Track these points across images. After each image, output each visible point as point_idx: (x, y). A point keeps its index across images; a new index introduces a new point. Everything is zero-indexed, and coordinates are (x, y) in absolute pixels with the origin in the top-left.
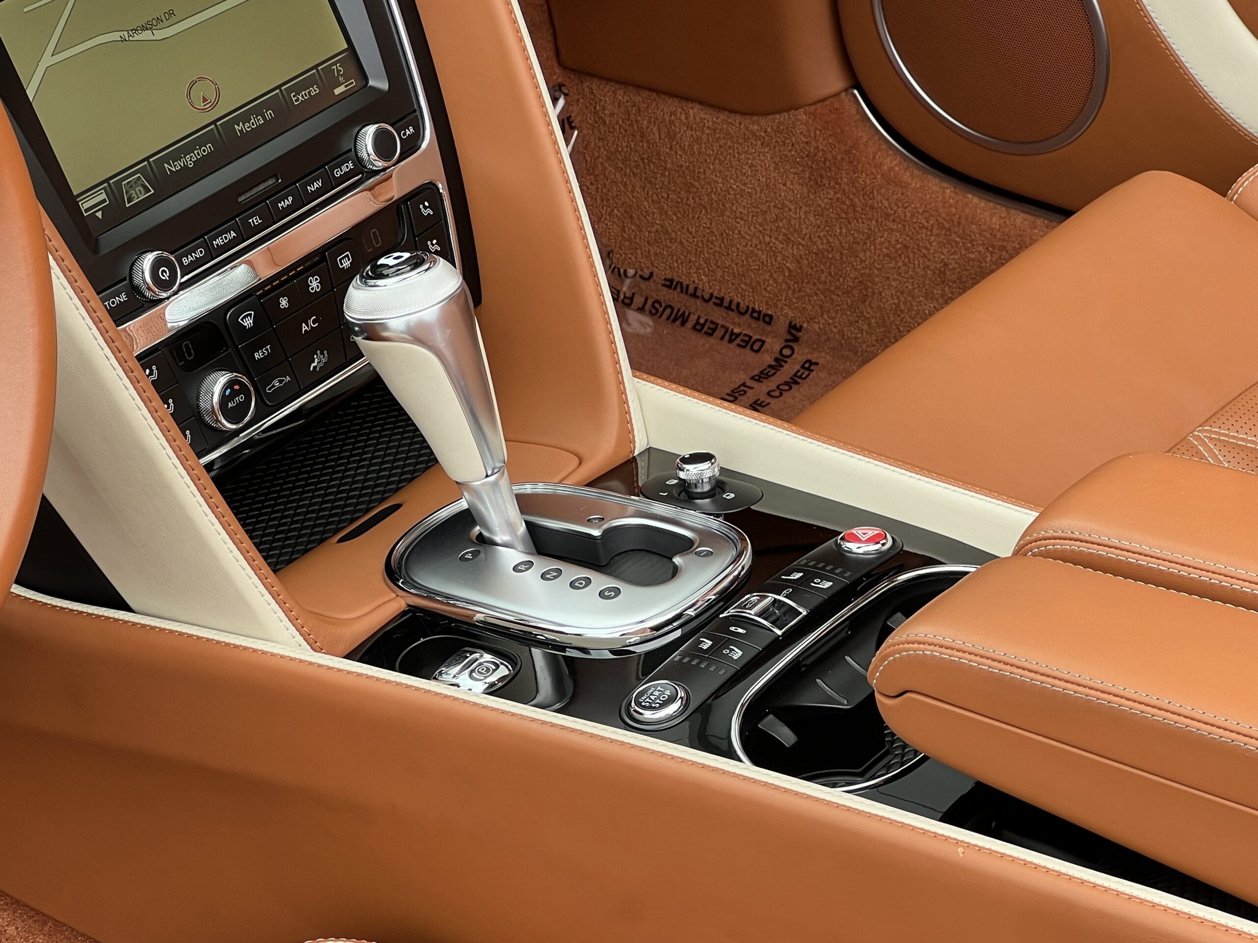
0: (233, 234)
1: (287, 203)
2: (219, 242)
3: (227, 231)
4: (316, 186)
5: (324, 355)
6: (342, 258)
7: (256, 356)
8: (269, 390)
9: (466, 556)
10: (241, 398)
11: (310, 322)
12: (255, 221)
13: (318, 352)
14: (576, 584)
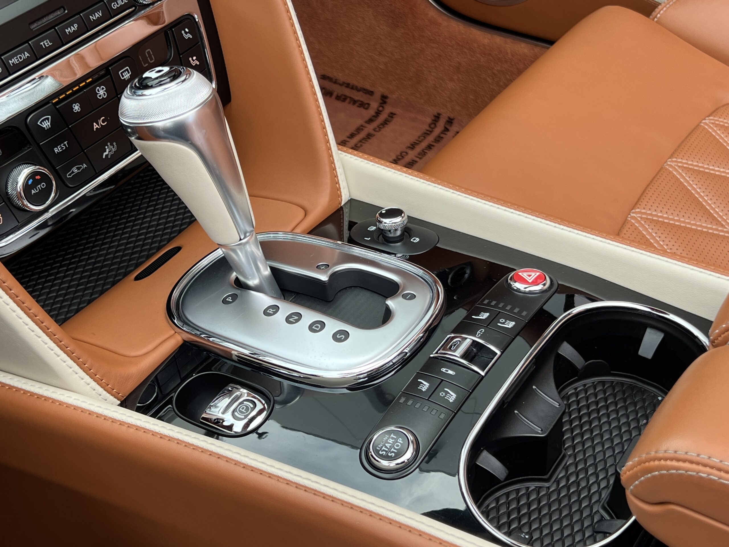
0: (27, 54)
1: (73, 29)
2: (14, 61)
3: (22, 52)
4: (97, 15)
5: (113, 146)
6: (123, 72)
7: (56, 150)
8: (69, 175)
9: (227, 300)
10: (43, 185)
11: (100, 122)
12: (46, 43)
13: (109, 144)
14: (314, 327)
